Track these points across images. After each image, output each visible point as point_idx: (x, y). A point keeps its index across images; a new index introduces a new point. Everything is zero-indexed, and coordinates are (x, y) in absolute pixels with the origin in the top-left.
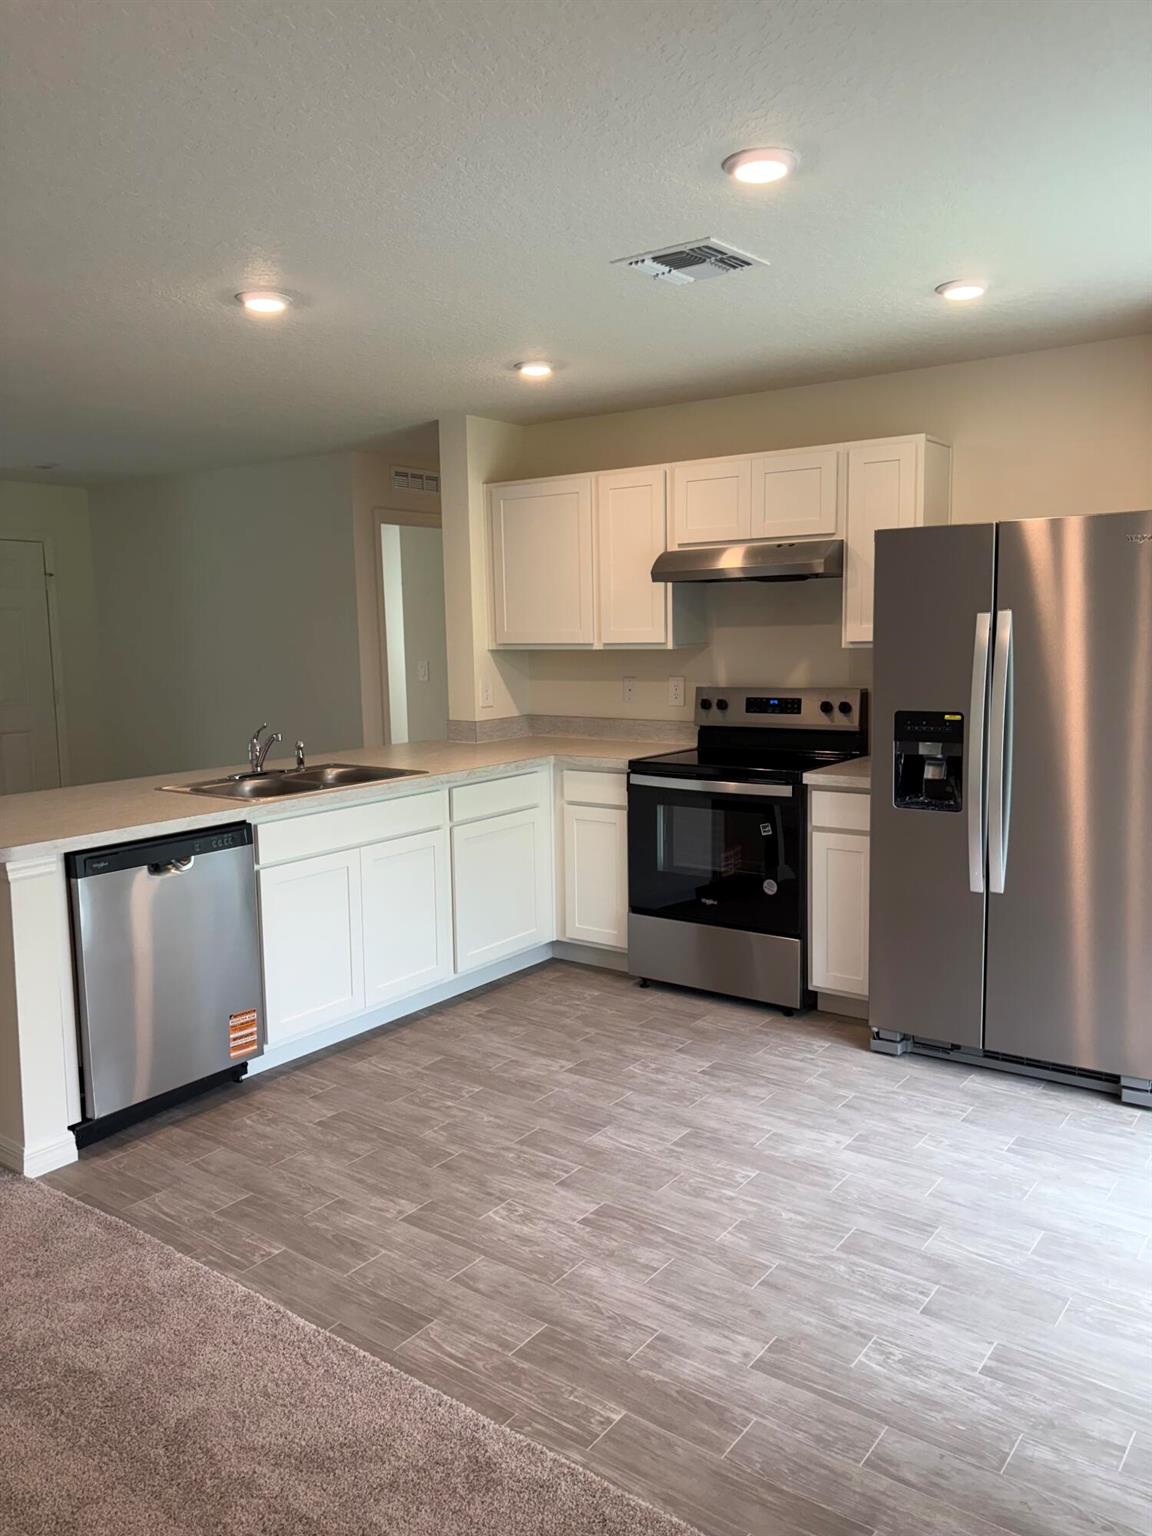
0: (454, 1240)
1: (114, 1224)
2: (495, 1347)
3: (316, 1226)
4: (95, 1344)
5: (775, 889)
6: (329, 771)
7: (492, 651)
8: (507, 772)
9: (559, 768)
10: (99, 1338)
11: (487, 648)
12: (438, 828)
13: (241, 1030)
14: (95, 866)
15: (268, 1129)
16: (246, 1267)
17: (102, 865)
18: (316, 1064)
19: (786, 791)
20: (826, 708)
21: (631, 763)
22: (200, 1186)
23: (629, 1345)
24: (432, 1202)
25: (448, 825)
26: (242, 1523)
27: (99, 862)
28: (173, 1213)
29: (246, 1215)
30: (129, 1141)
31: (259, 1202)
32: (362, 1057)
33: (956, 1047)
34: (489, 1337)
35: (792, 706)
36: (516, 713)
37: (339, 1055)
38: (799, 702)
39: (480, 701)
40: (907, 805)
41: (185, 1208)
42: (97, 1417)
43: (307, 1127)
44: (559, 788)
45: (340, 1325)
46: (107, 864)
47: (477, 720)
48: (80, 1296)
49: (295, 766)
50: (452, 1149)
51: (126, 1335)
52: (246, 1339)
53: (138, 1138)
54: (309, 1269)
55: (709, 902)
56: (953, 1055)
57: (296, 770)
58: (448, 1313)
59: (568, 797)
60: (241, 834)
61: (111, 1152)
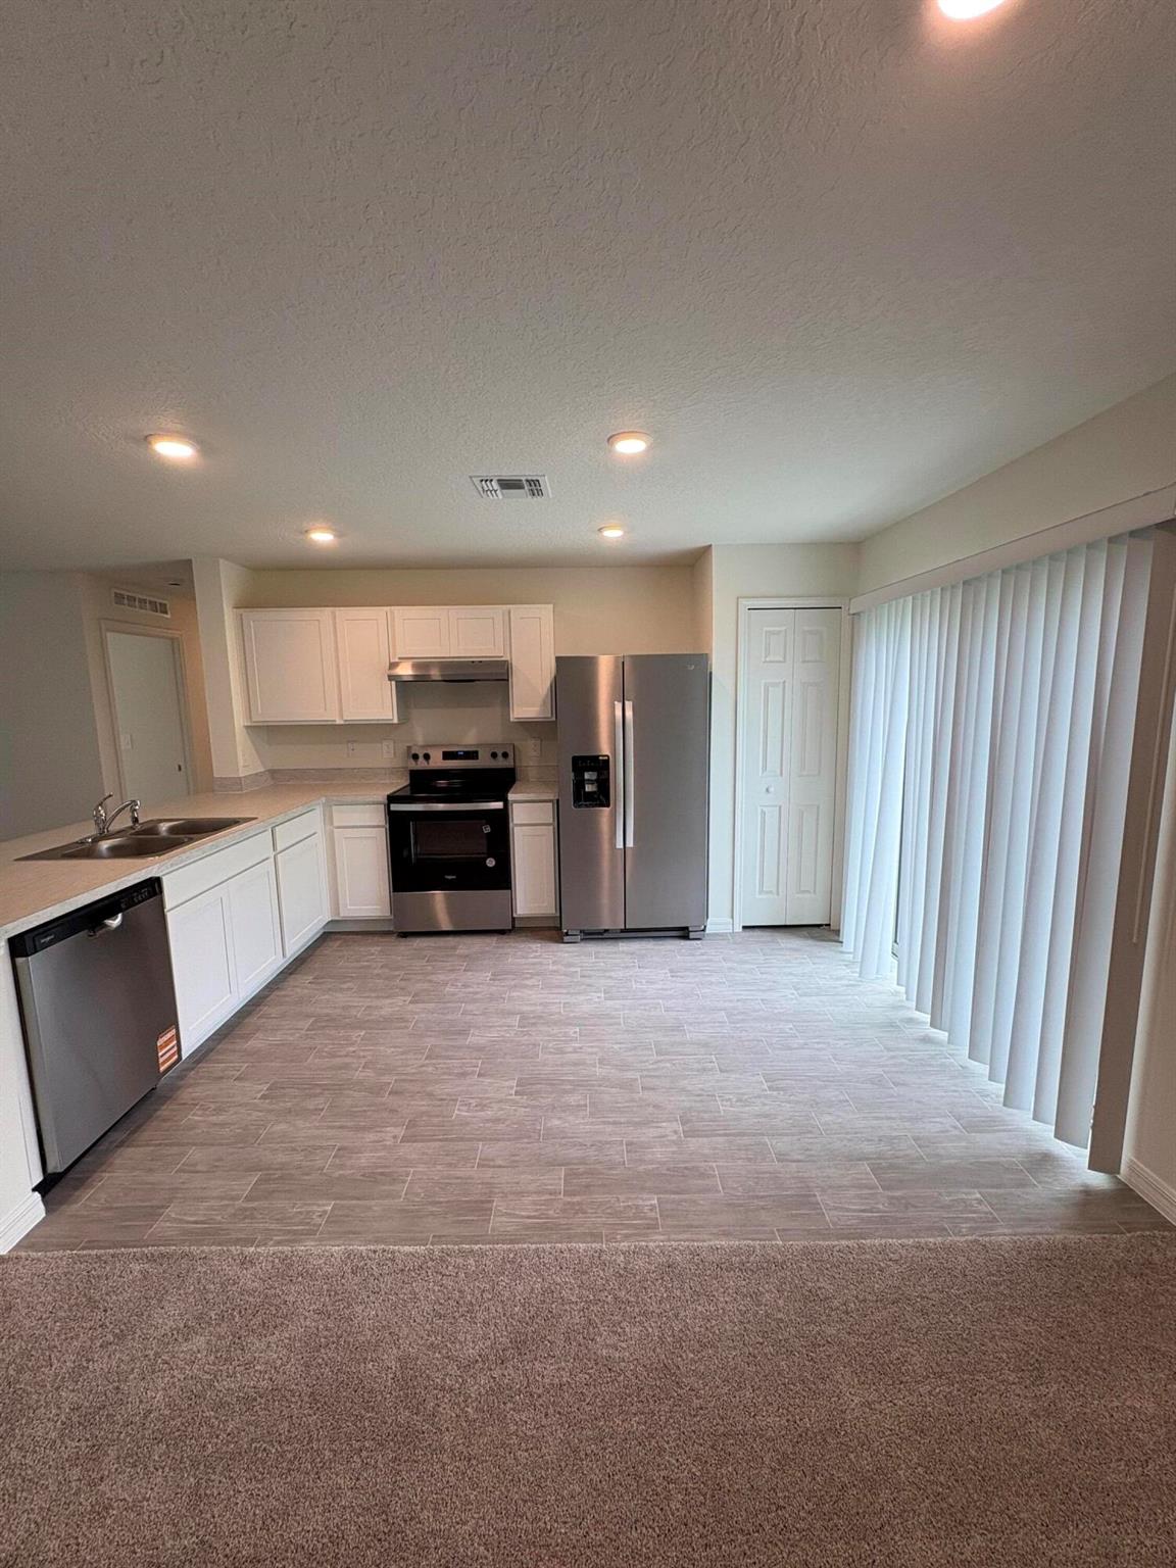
0: (452, 1140)
1: (156, 1254)
2: (548, 1197)
3: (340, 1175)
4: (248, 1365)
5: (494, 863)
6: (162, 824)
7: (247, 727)
9: (328, 806)
10: (248, 1356)
11: (242, 724)
12: (267, 859)
13: (166, 1046)
14: (43, 941)
15: (221, 1118)
16: (317, 1231)
17: (49, 939)
18: (212, 1054)
19: (499, 805)
20: (494, 755)
21: (388, 797)
22: (205, 1186)
23: (617, 1156)
24: (410, 1121)
25: (272, 854)
26: (526, 1422)
27: (46, 937)
28: (202, 1219)
29: (273, 1191)
30: (88, 1178)
31: (273, 1177)
32: (246, 1037)
33: (606, 931)
34: (538, 1193)
35: (471, 755)
36: (263, 770)
37: (226, 1040)
38: (477, 752)
39: (241, 763)
40: (580, 806)
41: (207, 1210)
42: (319, 1425)
43: (254, 1104)
44: (328, 819)
45: (434, 1236)
46: (52, 937)
47: (241, 775)
48: (187, 1332)
49: (130, 824)
50: (385, 1079)
51: (272, 1339)
52: (382, 1286)
53: (95, 1172)
54: (369, 1208)
55: (450, 877)
56: (606, 935)
57: (131, 828)
58: (497, 1190)
59: (336, 824)
60: (153, 887)
61: (77, 1193)
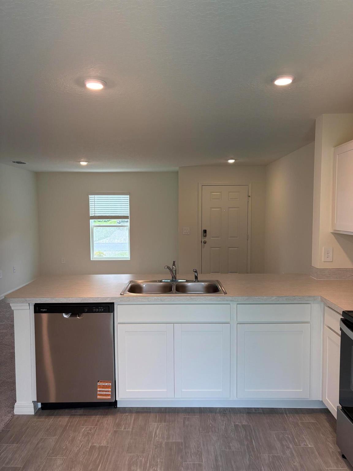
7: (332, 233)
8: (278, 301)
13: (103, 388)
14: (41, 310)
17: (44, 310)
39: (322, 258)
46: (46, 310)
60: (108, 308)
